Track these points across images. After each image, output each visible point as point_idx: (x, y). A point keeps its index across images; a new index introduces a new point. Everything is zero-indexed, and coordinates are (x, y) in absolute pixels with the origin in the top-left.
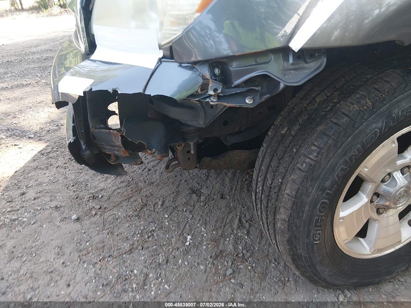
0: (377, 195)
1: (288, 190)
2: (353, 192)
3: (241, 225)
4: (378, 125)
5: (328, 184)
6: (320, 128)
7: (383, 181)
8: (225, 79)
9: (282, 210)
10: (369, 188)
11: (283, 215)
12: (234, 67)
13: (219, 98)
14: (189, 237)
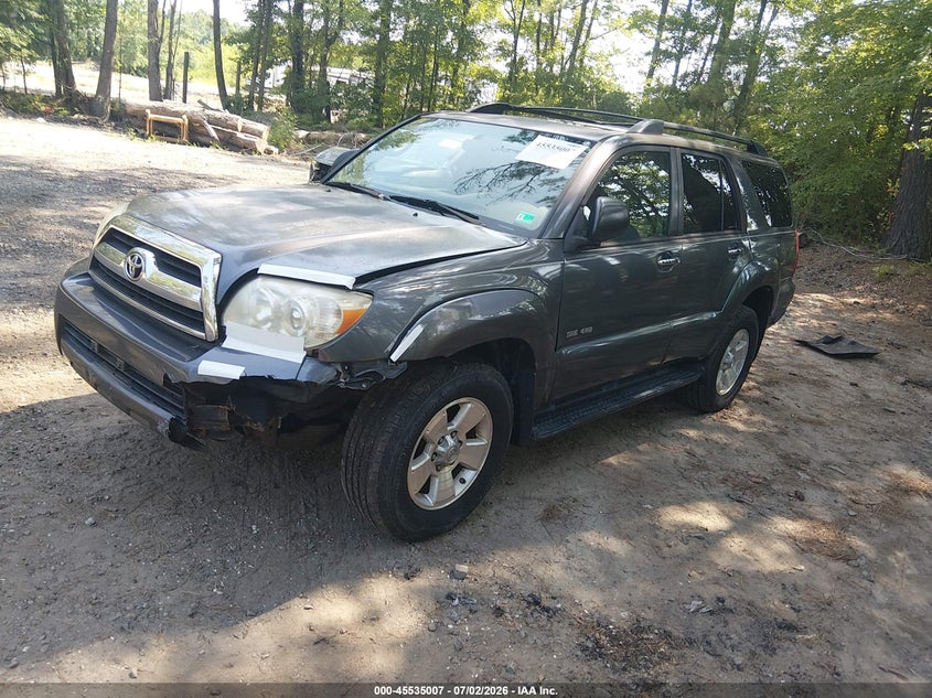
0: (435, 453)
1: (380, 448)
2: (419, 453)
3: (307, 510)
4: (434, 401)
5: (406, 441)
6: (400, 403)
7: (439, 443)
8: (350, 372)
9: (374, 464)
10: (430, 447)
11: (375, 468)
12: (355, 366)
13: (346, 383)
14: (254, 527)
